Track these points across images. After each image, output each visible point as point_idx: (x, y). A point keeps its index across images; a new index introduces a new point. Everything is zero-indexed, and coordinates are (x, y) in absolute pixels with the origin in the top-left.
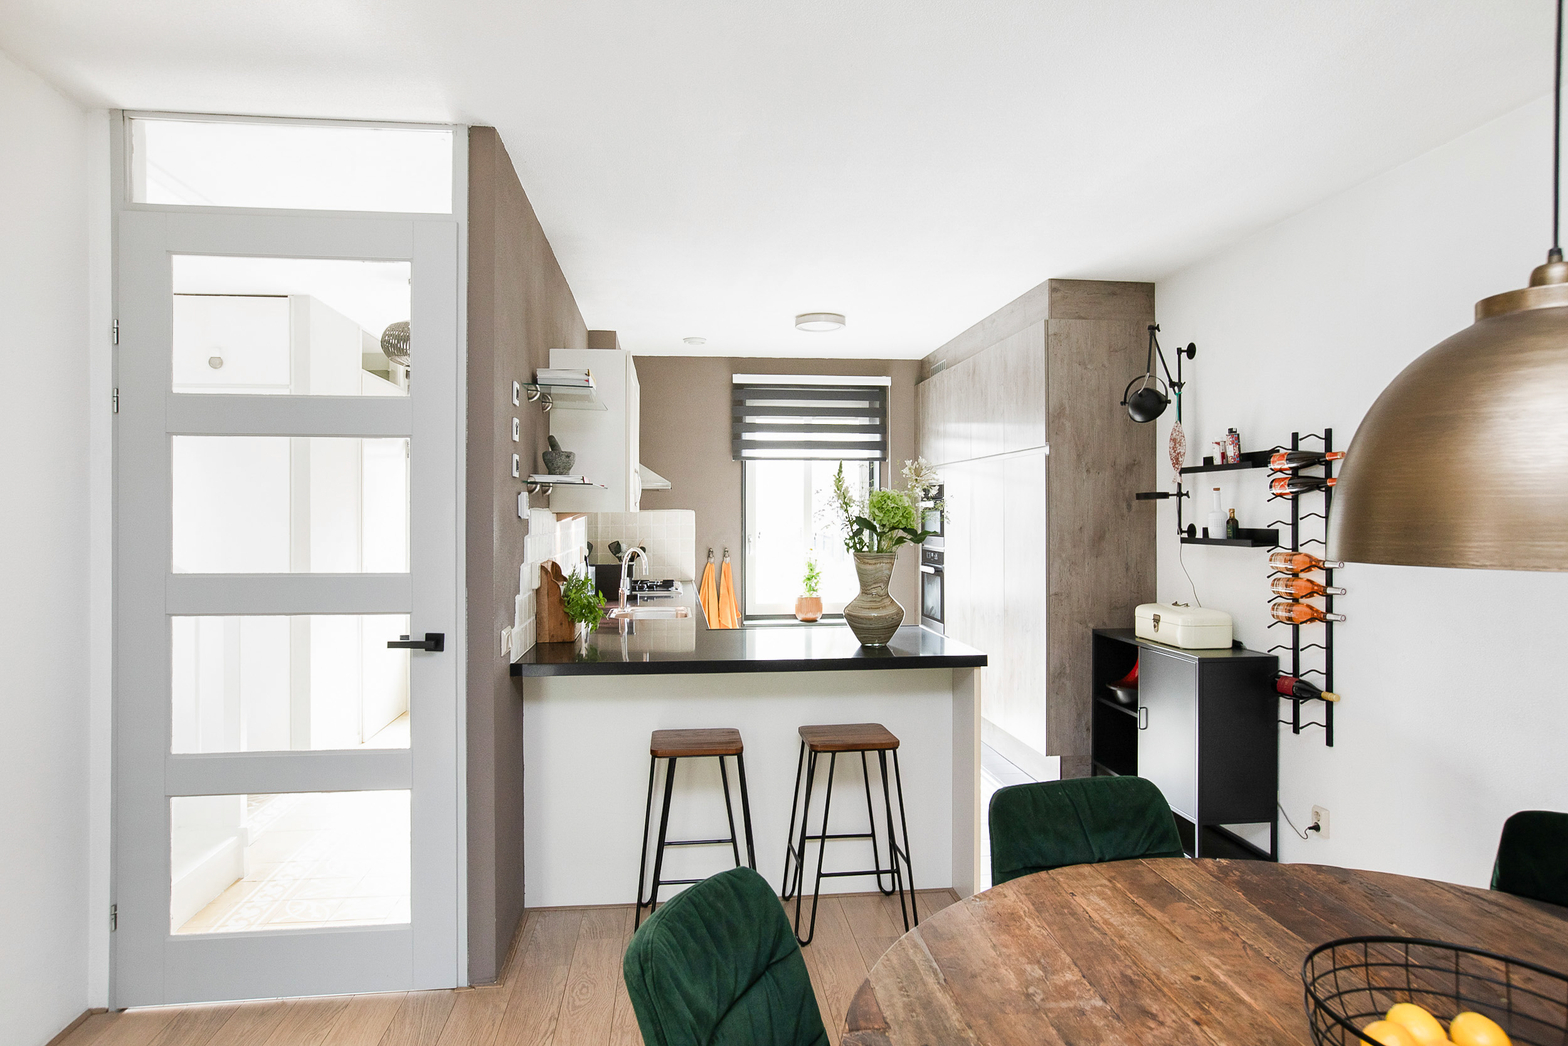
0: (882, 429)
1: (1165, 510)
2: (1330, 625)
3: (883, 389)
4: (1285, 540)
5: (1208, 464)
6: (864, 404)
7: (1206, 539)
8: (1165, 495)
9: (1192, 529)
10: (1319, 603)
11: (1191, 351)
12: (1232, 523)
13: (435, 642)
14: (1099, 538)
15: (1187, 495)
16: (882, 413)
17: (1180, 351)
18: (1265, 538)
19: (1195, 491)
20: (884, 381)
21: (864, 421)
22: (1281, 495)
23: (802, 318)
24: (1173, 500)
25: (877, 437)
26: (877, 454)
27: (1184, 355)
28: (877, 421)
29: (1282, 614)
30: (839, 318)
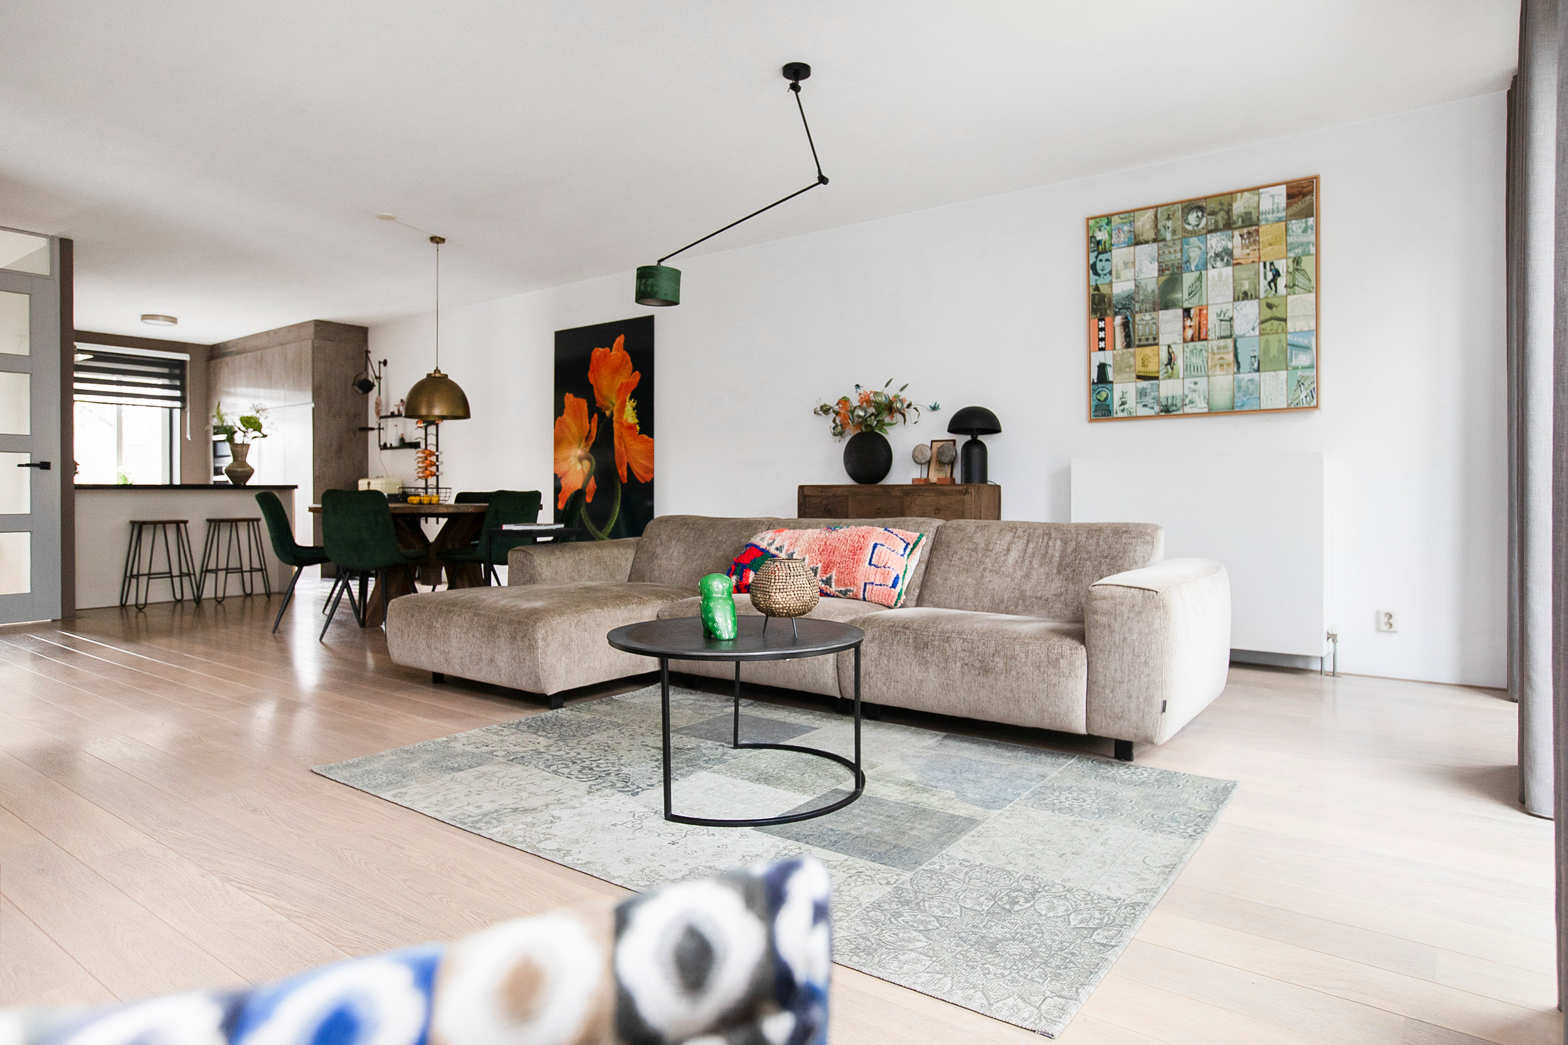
0: (182, 388)
1: (373, 436)
2: (437, 477)
3: (183, 362)
4: (423, 446)
5: (393, 415)
6: (166, 371)
7: (391, 448)
8: (373, 429)
9: (385, 444)
10: (434, 469)
11: (385, 363)
12: (402, 440)
13: (45, 466)
14: (339, 450)
15: (383, 429)
16: (182, 377)
17: (380, 363)
18: (416, 445)
19: (387, 428)
20: (185, 357)
21: (166, 382)
22: (421, 427)
23: (145, 317)
24: (376, 432)
25: (178, 393)
26: (178, 404)
27: (382, 365)
28: (178, 383)
29: (421, 475)
30: (174, 320)
